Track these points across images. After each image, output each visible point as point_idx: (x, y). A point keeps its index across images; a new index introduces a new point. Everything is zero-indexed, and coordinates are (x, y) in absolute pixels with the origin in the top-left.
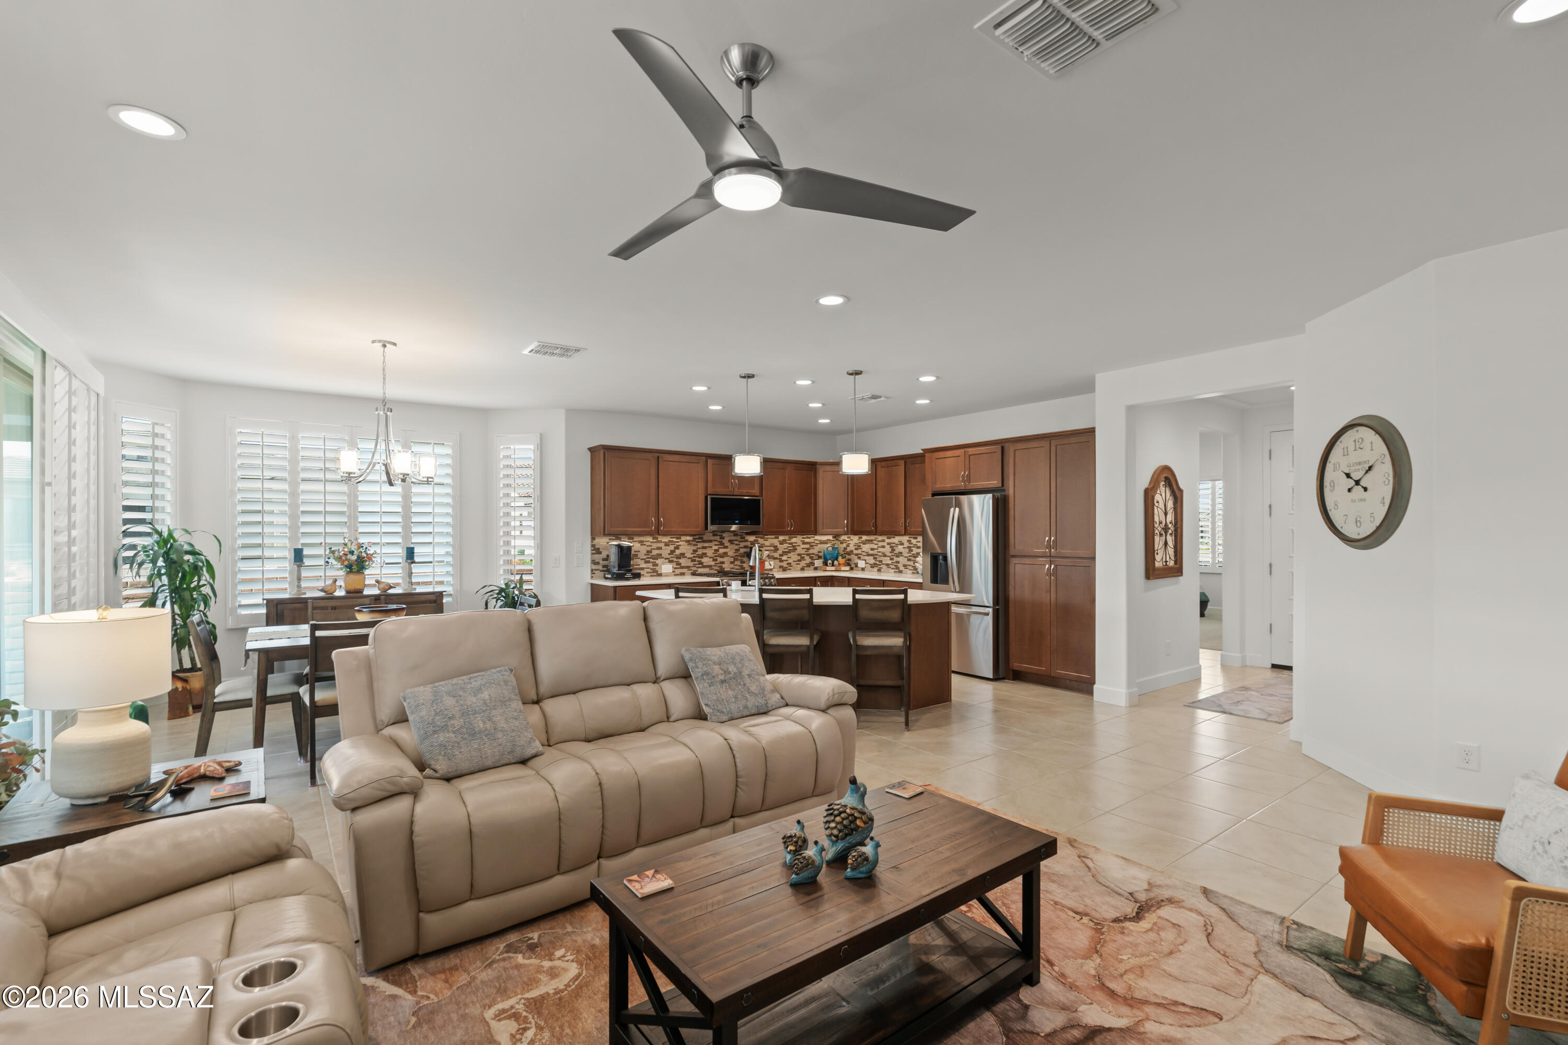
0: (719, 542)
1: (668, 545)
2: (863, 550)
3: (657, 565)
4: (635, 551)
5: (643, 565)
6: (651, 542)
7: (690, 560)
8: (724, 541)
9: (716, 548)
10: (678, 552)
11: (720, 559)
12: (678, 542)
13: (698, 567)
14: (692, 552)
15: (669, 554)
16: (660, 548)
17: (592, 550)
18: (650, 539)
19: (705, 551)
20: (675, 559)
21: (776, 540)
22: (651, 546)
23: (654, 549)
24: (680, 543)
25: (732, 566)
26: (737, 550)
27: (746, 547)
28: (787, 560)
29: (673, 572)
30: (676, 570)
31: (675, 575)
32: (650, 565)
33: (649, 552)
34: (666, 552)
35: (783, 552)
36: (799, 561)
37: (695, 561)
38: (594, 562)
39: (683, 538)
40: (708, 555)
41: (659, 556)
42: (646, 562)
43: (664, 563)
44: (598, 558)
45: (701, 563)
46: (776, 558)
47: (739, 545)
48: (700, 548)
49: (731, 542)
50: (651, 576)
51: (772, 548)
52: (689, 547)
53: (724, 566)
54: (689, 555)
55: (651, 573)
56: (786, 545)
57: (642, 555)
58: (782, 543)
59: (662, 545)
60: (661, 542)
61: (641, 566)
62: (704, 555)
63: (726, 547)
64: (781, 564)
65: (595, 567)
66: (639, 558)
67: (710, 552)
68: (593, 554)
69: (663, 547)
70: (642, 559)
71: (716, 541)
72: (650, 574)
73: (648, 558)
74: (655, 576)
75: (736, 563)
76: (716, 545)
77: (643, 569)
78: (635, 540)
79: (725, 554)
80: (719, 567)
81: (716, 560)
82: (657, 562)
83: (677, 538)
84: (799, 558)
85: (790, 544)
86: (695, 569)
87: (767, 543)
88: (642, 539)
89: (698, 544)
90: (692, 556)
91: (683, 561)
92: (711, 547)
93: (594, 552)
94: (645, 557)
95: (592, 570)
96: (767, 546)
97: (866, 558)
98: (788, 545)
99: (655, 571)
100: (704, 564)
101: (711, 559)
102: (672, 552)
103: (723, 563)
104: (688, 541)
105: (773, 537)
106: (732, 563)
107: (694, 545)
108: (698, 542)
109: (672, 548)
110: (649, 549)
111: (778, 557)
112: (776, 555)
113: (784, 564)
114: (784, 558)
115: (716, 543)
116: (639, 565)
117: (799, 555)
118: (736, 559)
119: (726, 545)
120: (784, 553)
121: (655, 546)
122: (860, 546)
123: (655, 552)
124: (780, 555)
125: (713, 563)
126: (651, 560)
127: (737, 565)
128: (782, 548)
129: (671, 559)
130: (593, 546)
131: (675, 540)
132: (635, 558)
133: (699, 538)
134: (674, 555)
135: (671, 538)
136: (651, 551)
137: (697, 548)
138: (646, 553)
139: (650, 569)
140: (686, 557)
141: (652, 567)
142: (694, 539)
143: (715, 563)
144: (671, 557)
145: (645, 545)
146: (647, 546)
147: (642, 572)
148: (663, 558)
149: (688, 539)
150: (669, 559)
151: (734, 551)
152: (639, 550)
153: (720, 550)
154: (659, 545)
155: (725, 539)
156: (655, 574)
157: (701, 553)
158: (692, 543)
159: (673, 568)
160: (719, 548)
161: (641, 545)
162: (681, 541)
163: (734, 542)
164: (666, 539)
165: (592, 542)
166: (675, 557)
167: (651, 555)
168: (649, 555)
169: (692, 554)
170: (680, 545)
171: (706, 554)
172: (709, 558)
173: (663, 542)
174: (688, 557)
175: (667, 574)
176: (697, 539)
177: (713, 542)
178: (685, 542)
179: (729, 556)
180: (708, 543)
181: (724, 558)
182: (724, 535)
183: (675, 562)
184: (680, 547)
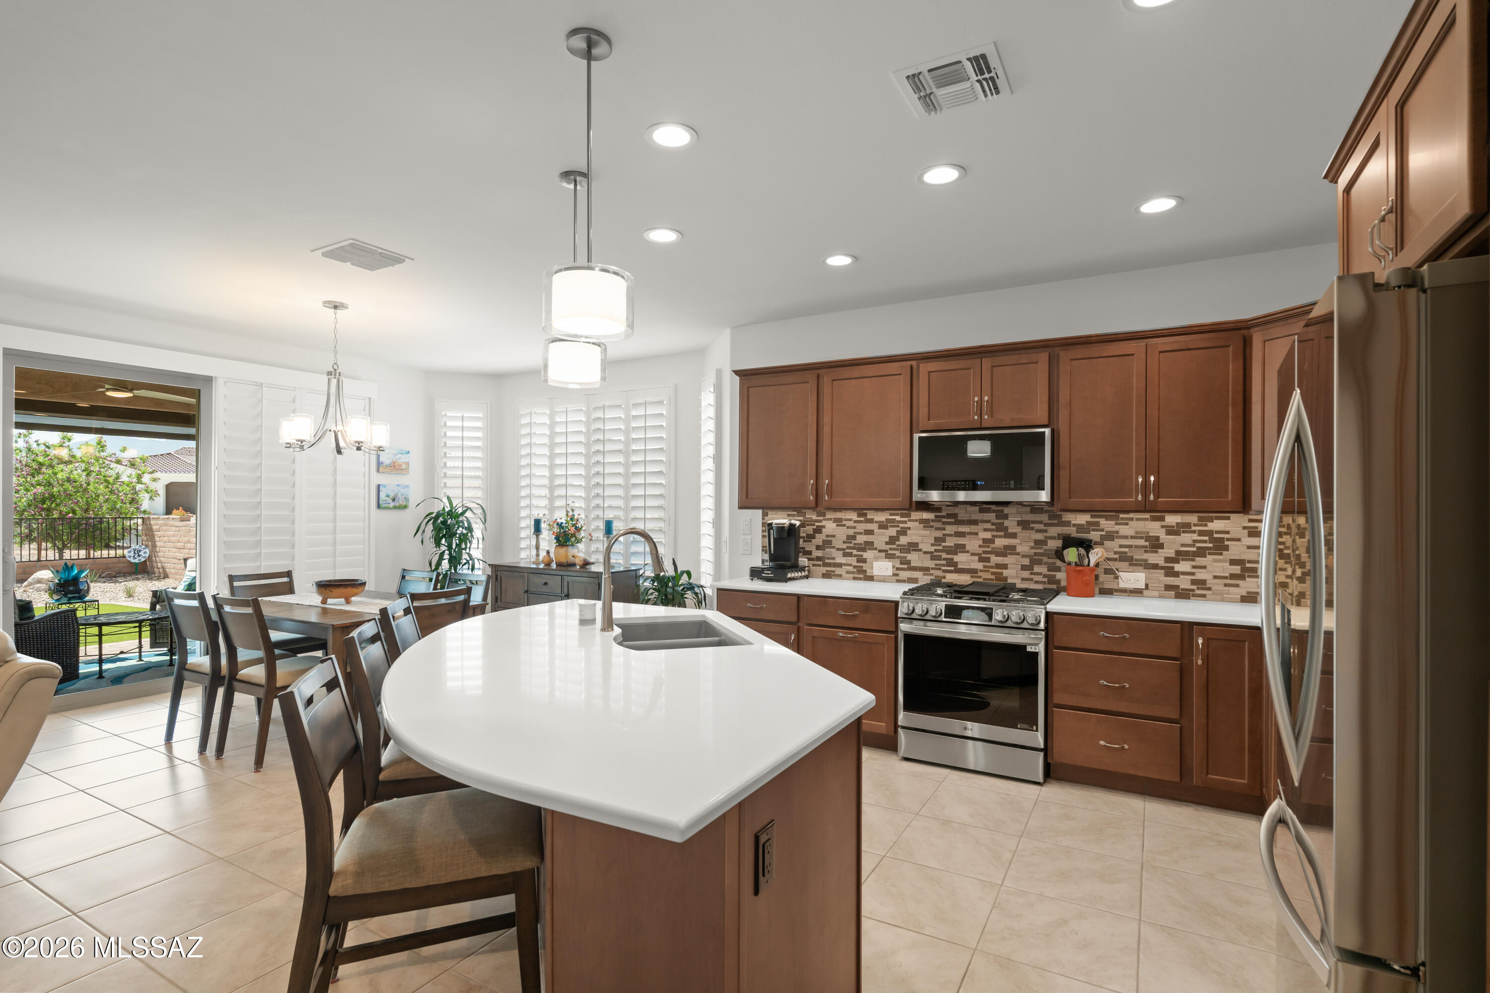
0: (995, 524)
1: (887, 528)
3: (865, 561)
4: (827, 536)
5: (840, 559)
6: (856, 522)
7: (929, 556)
8: (1006, 523)
9: (988, 535)
10: (904, 540)
11: (995, 559)
12: (905, 522)
13: (945, 571)
14: (933, 542)
15: (887, 543)
16: (870, 532)
17: (763, 531)
18: (853, 516)
19: (961, 541)
20: (898, 553)
21: (1157, 525)
22: (854, 528)
23: (860, 533)
24: (909, 525)
25: (1026, 574)
26: (1038, 543)
28: (1193, 574)
29: (894, 575)
30: (901, 573)
31: (898, 581)
32: (853, 561)
33: (849, 538)
34: (881, 538)
35: (1178, 553)
36: (1233, 576)
37: (939, 558)
39: (913, 515)
40: (967, 548)
41: (869, 545)
42: (846, 555)
43: (877, 559)
45: (951, 563)
46: (1155, 567)
47: (1046, 531)
49: (1024, 525)
50: (854, 578)
51: (1142, 542)
52: (927, 532)
53: (1005, 573)
54: (926, 547)
55: (854, 573)
56: (1187, 538)
57: (838, 543)
58: (1172, 531)
59: (874, 527)
60: (871, 521)
61: (838, 561)
62: (961, 548)
63: (1014, 536)
64: (1171, 581)
66: (834, 547)
67: (973, 544)
68: (763, 537)
69: (876, 531)
70: (838, 549)
71: (988, 521)
72: (851, 576)
73: (848, 548)
74: (861, 581)
75: (1037, 569)
76: (985, 530)
77: (840, 565)
78: (827, 517)
79: (1009, 550)
80: (993, 573)
81: (988, 560)
82: (866, 555)
83: (902, 516)
84: (1237, 569)
85: (1201, 533)
86: (939, 573)
87: (1124, 530)
88: (839, 515)
89: (947, 527)
90: (932, 549)
91: (914, 558)
92: (977, 534)
93: (765, 534)
94: (844, 546)
95: (763, 561)
96: (1126, 537)
98: (1195, 537)
99: (861, 571)
101: (977, 558)
102: (892, 540)
103: (1005, 567)
104: (922, 521)
105: (1147, 516)
106: (1024, 568)
107: (937, 529)
108: (944, 523)
109: (892, 532)
110: (851, 532)
111: (1161, 563)
112: (1153, 558)
113: (1184, 583)
114: (1182, 566)
115: (988, 526)
116: (834, 559)
117: (1233, 562)
118: (1036, 562)
119: (1010, 531)
120: (1180, 556)
121: (861, 527)
123: (861, 539)
124: (1168, 560)
125: (979, 566)
126: (855, 552)
127: (1040, 574)
128: (1172, 545)
129: (890, 552)
130: (764, 524)
131: (898, 518)
132: (827, 547)
133: (949, 516)
134: (898, 546)
135: (891, 515)
136: (853, 537)
137: (944, 535)
138: (845, 539)
139: (852, 568)
140: (921, 550)
141: (855, 564)
142: (936, 516)
143: (984, 567)
144: (891, 549)
145: (844, 525)
146: (848, 527)
147: (838, 571)
148: (876, 549)
149: (924, 518)
150: (887, 551)
151: (1032, 544)
152: (833, 534)
153: (997, 540)
154: (870, 526)
155: (1009, 519)
156: (862, 576)
157: (953, 545)
158: (932, 524)
159: (895, 569)
160: (993, 536)
161: (837, 525)
162: (909, 521)
163: (1032, 525)
164: (881, 517)
165: (763, 519)
166: (898, 549)
167: (854, 544)
168: (851, 543)
169: (932, 545)
170: (909, 528)
171: (963, 546)
172: (969, 554)
173: (876, 522)
174: (925, 550)
175: (883, 578)
176: (943, 517)
177: (980, 524)
178: (918, 523)
179: (1018, 554)
180: (969, 526)
181: (1005, 558)
182: (1007, 510)
183: (898, 557)
184: (908, 531)
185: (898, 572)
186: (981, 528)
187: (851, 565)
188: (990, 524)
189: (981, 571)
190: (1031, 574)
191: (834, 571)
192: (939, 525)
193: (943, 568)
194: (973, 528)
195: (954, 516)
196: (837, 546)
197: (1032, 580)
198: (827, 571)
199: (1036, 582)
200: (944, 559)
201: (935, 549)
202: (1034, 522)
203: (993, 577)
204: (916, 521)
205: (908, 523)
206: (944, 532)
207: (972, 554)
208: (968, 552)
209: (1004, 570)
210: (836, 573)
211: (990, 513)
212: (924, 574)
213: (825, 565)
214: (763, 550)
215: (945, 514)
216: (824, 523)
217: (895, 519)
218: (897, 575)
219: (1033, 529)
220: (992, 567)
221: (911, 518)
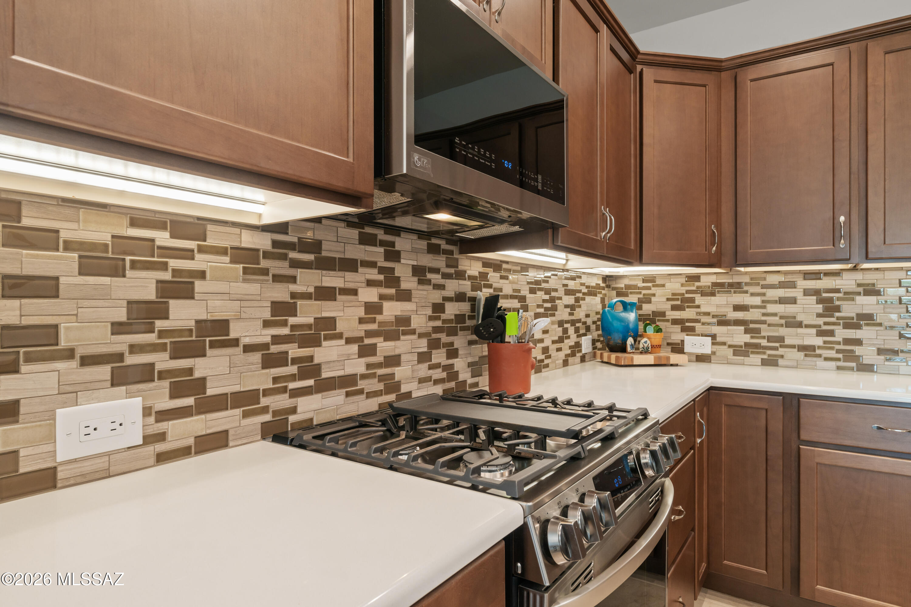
0: (382, 270)
2: (703, 309)
7: (256, 357)
9: (372, 295)
11: (383, 347)
12: (188, 254)
14: (267, 314)
19: (327, 309)
27: (460, 297)
29: (148, 439)
37: (282, 359)
40: (338, 327)
48: (306, 296)
53: (398, 373)
54: (249, 330)
62: (330, 328)
63: (408, 295)
67: (348, 316)
71: (372, 264)
76: (370, 283)
79: (402, 326)
81: (373, 350)
89: (299, 273)
90: (265, 335)
92: (354, 292)
97: (716, 329)
100: (325, 374)
101: (354, 348)
103: (397, 360)
106: (421, 358)
107: (278, 278)
108: (296, 264)
118: (434, 344)
119: (404, 285)
122: (692, 300)
125: (360, 366)
129: (131, 360)
137: (293, 295)
140: (235, 342)
143: (368, 366)
144: (134, 349)
148: (69, 354)
149: (244, 245)
150: (120, 357)
151: (429, 311)
153: (387, 305)
155: (403, 261)
157: (311, 320)
158: (264, 263)
159: (152, 419)
160: (382, 297)
162: (201, 250)
166: (162, 348)
169: (267, 324)
170: (202, 275)
171: (331, 322)
172: (343, 342)
174: (246, 341)
175: (102, 464)
176: (291, 246)
177: (360, 270)
178: (227, 259)
179: (413, 332)
180: (341, 274)
181: (398, 343)
183: (162, 375)
184: (199, 285)
185: (163, 426)
186: (362, 279)
188: (376, 271)
190: (430, 368)
193: (292, 385)
197: (430, 379)
199: (436, 382)
200: (295, 361)
201: (273, 337)
204: (223, 251)
205: (198, 256)
206: (293, 288)
207: (347, 341)
208: (339, 335)
209: (397, 369)
211: (375, 245)
212: (246, 415)
215: (295, 240)
217: (153, 240)
218: (161, 437)
221: (210, 241)
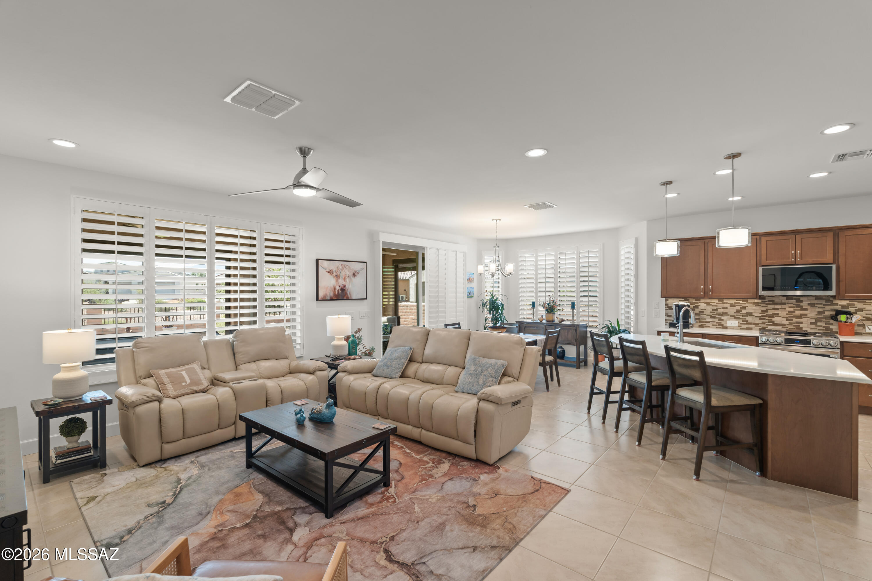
1: (735, 306)
3: (722, 320)
4: (701, 309)
5: (708, 319)
6: (717, 303)
7: (758, 318)
8: (801, 304)
9: (792, 309)
10: (744, 311)
11: (795, 320)
12: (745, 304)
13: (767, 325)
14: (761, 312)
15: (734, 313)
16: (726, 308)
17: (666, 307)
18: (716, 301)
19: (776, 312)
20: (741, 317)
22: (717, 306)
23: (720, 308)
24: (747, 305)
26: (819, 313)
29: (739, 326)
31: (741, 329)
32: (716, 320)
33: (714, 310)
34: (731, 311)
37: (764, 319)
38: (667, 315)
39: (750, 301)
40: (780, 315)
41: (726, 314)
42: (711, 317)
43: (729, 319)
44: (669, 312)
45: (770, 321)
47: (824, 308)
48: (770, 309)
49: (812, 305)
50: (717, 327)
52: (757, 308)
53: (801, 326)
54: (757, 314)
55: (717, 325)
57: (707, 312)
59: (727, 306)
60: (727, 303)
62: (777, 315)
63: (806, 310)
65: (668, 318)
66: (705, 314)
67: (783, 313)
68: (666, 309)
69: (729, 307)
70: (707, 315)
71: (792, 303)
72: (715, 326)
73: (713, 315)
74: (720, 328)
75: (819, 324)
76: (790, 307)
77: (709, 322)
78: (701, 301)
79: (803, 316)
80: (794, 326)
81: (792, 320)
82: (722, 318)
83: (743, 301)
86: (765, 326)
87: (868, 307)
88: (708, 301)
89: (768, 306)
90: (760, 315)
91: (750, 319)
92: (785, 309)
93: (668, 308)
94: (711, 314)
95: (666, 320)
96: (870, 310)
99: (720, 324)
100: (775, 323)
101: (785, 319)
102: (738, 311)
103: (801, 323)
104: (754, 303)
106: (811, 323)
107: (762, 307)
108: (767, 304)
109: (738, 308)
110: (715, 308)
115: (792, 305)
116: (705, 319)
119: (804, 307)
121: (720, 306)
123: (720, 311)
125: (787, 323)
126: (717, 316)
129: (736, 316)
130: (666, 304)
131: (741, 302)
132: (701, 314)
133: (769, 301)
134: (741, 314)
135: (737, 300)
136: (716, 310)
137: (767, 309)
138: (711, 311)
139: (715, 323)
140: (754, 316)
141: (717, 321)
142: (762, 301)
143: (789, 323)
144: (737, 315)
145: (711, 305)
146: (713, 306)
147: (707, 324)
148: (729, 315)
150: (735, 316)
151: (817, 313)
152: (705, 309)
153: (796, 311)
154: (725, 305)
155: (803, 302)
156: (721, 327)
157: (772, 313)
158: (760, 304)
159: (739, 324)
160: (794, 310)
161: (707, 305)
162: (747, 303)
163: (816, 305)
164: (732, 301)
165: (666, 302)
167: (717, 313)
168: (715, 312)
169: (760, 313)
172: (781, 318)
173: (729, 304)
174: (756, 316)
175: (732, 328)
176: (766, 301)
179: (809, 317)
180: (780, 305)
181: (801, 319)
182: (801, 299)
183: (741, 319)
184: (747, 308)
185: (741, 325)
186: (788, 306)
187: (715, 322)
189: (787, 325)
190: (816, 326)
191: (705, 325)
192: (764, 305)
193: (766, 323)
194: (783, 306)
195: (773, 301)
196: (707, 314)
197: (816, 329)
198: (701, 324)
199: (819, 330)
200: (767, 320)
201: (762, 315)
202: (817, 304)
203: (795, 327)
204: (751, 303)
206: (767, 308)
207: (783, 318)
208: (780, 316)
210: (707, 325)
211: (793, 300)
212: (756, 326)
213: (700, 322)
214: (666, 315)
216: (699, 304)
217: (739, 302)
218: (741, 326)
219: (817, 307)
220: (794, 323)
221: (749, 302)
